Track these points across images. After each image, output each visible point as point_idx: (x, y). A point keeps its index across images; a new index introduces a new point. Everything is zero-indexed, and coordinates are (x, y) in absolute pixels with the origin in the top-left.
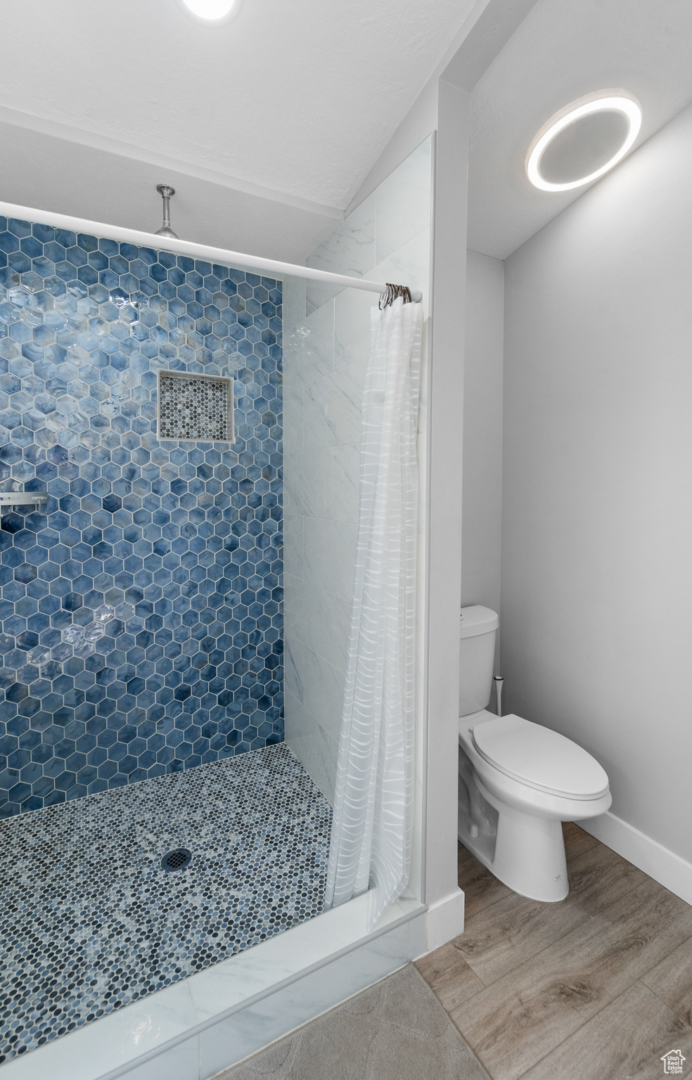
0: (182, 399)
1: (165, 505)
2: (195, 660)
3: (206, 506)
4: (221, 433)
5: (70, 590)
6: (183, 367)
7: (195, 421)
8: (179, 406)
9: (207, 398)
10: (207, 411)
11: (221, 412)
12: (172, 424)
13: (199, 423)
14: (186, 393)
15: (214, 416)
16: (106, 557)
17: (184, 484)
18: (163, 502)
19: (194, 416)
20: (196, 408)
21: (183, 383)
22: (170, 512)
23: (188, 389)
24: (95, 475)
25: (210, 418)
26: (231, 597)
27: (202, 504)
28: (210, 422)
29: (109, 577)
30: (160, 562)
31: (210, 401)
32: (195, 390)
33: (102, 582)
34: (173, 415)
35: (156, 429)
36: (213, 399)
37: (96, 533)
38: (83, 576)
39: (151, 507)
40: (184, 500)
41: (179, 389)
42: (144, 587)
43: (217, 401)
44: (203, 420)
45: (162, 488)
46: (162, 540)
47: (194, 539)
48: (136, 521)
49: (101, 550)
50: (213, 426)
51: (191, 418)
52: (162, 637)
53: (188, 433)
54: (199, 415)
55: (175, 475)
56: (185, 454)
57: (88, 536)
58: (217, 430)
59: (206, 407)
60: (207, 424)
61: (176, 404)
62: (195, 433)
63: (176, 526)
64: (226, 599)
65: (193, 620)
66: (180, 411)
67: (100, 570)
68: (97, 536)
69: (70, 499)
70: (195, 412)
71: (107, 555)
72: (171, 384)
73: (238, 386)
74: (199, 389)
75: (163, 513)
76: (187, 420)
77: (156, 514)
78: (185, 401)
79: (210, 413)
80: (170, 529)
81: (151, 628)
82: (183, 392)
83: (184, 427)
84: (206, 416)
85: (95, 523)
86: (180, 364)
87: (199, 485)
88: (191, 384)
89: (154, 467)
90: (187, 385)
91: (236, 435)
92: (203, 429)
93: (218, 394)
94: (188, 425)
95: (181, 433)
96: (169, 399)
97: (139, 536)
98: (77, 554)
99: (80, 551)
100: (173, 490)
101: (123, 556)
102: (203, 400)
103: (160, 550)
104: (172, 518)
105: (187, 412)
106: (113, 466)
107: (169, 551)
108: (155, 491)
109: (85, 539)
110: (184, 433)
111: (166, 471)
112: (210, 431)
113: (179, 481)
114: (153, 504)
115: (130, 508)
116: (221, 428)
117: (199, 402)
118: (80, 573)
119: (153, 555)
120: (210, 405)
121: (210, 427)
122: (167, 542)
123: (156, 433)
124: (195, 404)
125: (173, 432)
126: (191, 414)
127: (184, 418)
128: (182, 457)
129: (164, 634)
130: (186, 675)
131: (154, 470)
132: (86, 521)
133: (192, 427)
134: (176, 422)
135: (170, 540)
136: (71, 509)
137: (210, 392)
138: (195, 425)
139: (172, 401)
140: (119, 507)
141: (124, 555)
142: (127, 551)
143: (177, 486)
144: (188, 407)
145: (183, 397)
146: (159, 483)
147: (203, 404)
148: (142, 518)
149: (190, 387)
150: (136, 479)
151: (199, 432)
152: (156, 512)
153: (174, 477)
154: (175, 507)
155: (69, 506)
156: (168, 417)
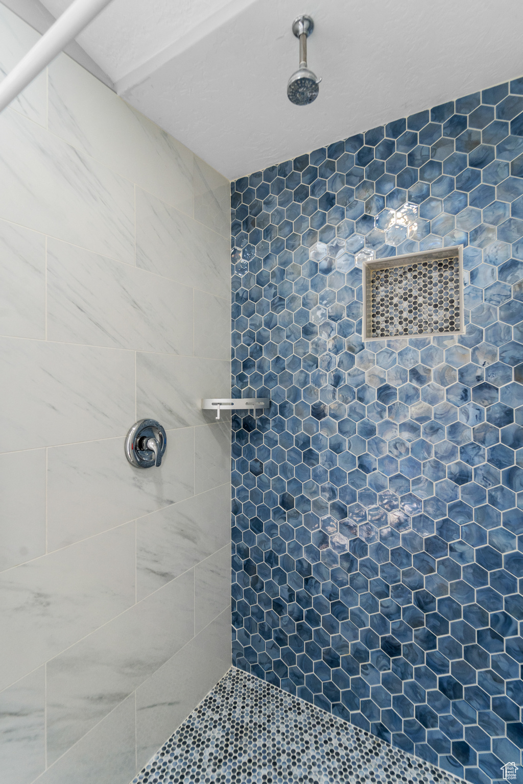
0: (398, 291)
1: (371, 415)
2: (407, 613)
3: (421, 419)
4: (452, 323)
5: (285, 490)
6: (393, 250)
7: (416, 313)
8: (395, 300)
9: (431, 283)
10: (430, 299)
11: (451, 296)
12: (387, 322)
13: (420, 315)
14: (404, 282)
15: (441, 303)
16: (313, 465)
17: (393, 391)
18: (369, 412)
19: (415, 308)
20: (416, 298)
21: (400, 272)
22: (376, 424)
23: (406, 278)
24: (305, 383)
25: (436, 306)
26: (460, 548)
27: (415, 417)
28: (436, 312)
29: (315, 486)
30: (365, 480)
31: (436, 285)
32: (415, 277)
33: (310, 489)
34: (388, 312)
35: (361, 329)
36: (440, 282)
37: (306, 439)
38: (294, 479)
39: (356, 416)
40: (394, 411)
41: (396, 280)
42: (348, 504)
43: (446, 283)
44: (426, 311)
45: (368, 395)
46: (367, 455)
47: (406, 460)
48: (341, 431)
49: (310, 456)
50: (440, 316)
51: (410, 312)
52: (367, 567)
53: (406, 330)
54: (420, 305)
55: (383, 380)
56: (394, 355)
57: (299, 441)
58: (446, 321)
59: (430, 294)
60: (430, 315)
61: (392, 298)
62: (415, 329)
63: (383, 441)
64: (452, 549)
65: (405, 561)
66: (396, 305)
67: (308, 476)
68: (306, 443)
69: (287, 405)
70: (415, 303)
71: (315, 462)
72: (386, 276)
73: (470, 254)
74: (420, 273)
75: (368, 424)
76: (405, 315)
77: (361, 425)
78: (402, 292)
79: (436, 300)
80: (376, 443)
81: (354, 553)
82: (400, 282)
83: (401, 323)
84: (430, 305)
85: (305, 429)
86: (389, 249)
87: (412, 392)
88: (410, 270)
89: (359, 373)
90: (405, 273)
91: (466, 322)
92: (426, 322)
93: (447, 273)
94: (406, 319)
95: (398, 330)
96: (383, 293)
97: (343, 448)
98: (291, 457)
99: (293, 454)
100: (379, 397)
101: (328, 467)
102: (425, 286)
103: (365, 466)
104: (379, 431)
105: (406, 304)
106: (321, 373)
107: (375, 469)
108: (361, 399)
109: (297, 444)
110: (401, 330)
111: (372, 375)
112: (436, 323)
113: (387, 387)
114: (358, 414)
115: (335, 416)
116: (452, 317)
117: (420, 290)
118: (293, 476)
119: (357, 470)
120: (435, 290)
121: (435, 318)
122: (373, 458)
123: (361, 334)
124: (415, 293)
125: (388, 331)
126: (409, 306)
127: (401, 312)
128: (391, 358)
129: (368, 565)
130: (396, 627)
131: (359, 375)
132: (297, 427)
133: (411, 322)
134: (392, 318)
135: (377, 456)
136: (287, 414)
137: (435, 274)
138: (415, 318)
139: (387, 296)
140: (325, 415)
141: (329, 465)
142: (331, 461)
143: (385, 393)
144: (405, 299)
145: (400, 288)
146: (364, 389)
147: (425, 292)
148: (347, 428)
149: (409, 275)
150: (342, 384)
151: (420, 326)
152: (362, 423)
153: (382, 382)
154: (382, 417)
155: (286, 411)
156: (382, 315)
